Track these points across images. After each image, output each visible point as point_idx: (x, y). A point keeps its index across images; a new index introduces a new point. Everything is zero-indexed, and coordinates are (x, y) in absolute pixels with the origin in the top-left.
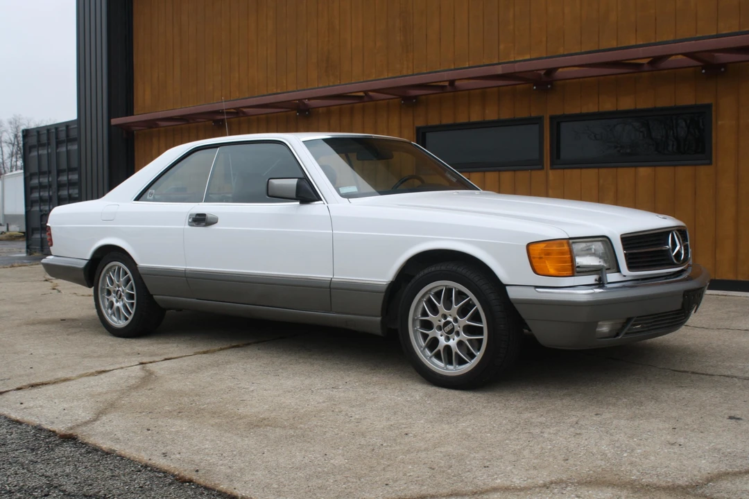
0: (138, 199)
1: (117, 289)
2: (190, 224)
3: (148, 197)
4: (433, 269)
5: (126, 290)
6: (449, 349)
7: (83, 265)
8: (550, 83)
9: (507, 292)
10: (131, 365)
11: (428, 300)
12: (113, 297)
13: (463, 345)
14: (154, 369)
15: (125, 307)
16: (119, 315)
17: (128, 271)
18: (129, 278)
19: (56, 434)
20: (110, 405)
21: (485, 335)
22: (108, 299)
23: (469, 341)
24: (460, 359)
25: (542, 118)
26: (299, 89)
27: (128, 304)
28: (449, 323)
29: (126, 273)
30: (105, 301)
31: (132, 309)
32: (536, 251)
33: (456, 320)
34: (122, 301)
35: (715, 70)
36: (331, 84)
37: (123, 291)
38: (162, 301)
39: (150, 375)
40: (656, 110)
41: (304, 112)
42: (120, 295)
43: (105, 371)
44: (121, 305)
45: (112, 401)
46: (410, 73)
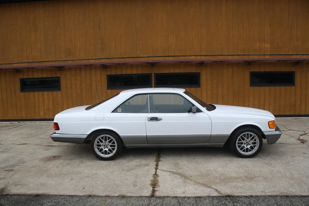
0: (112, 112)
1: (105, 144)
2: (148, 121)
3: (118, 111)
4: (244, 129)
5: (110, 144)
6: (247, 149)
7: (85, 137)
8: (155, 64)
9: (264, 133)
10: (155, 170)
11: (241, 137)
12: (102, 147)
13: (251, 147)
14: (167, 170)
15: (109, 150)
16: (106, 153)
17: (112, 138)
18: (112, 140)
19: (222, 197)
20: (202, 184)
21: (258, 144)
22: (100, 148)
23: (253, 146)
24: (250, 151)
25: (151, 74)
26: (57, 60)
27: (112, 149)
28: (248, 142)
29: (111, 138)
30: (97, 149)
31: (114, 150)
32: (270, 123)
33: (249, 141)
34: (108, 148)
35: (202, 64)
36: (71, 59)
37: (108, 145)
38: (129, 146)
39: (173, 172)
40: (185, 73)
41: (61, 69)
42: (107, 146)
43: (156, 175)
44: (107, 149)
45: (196, 183)
46: (104, 57)
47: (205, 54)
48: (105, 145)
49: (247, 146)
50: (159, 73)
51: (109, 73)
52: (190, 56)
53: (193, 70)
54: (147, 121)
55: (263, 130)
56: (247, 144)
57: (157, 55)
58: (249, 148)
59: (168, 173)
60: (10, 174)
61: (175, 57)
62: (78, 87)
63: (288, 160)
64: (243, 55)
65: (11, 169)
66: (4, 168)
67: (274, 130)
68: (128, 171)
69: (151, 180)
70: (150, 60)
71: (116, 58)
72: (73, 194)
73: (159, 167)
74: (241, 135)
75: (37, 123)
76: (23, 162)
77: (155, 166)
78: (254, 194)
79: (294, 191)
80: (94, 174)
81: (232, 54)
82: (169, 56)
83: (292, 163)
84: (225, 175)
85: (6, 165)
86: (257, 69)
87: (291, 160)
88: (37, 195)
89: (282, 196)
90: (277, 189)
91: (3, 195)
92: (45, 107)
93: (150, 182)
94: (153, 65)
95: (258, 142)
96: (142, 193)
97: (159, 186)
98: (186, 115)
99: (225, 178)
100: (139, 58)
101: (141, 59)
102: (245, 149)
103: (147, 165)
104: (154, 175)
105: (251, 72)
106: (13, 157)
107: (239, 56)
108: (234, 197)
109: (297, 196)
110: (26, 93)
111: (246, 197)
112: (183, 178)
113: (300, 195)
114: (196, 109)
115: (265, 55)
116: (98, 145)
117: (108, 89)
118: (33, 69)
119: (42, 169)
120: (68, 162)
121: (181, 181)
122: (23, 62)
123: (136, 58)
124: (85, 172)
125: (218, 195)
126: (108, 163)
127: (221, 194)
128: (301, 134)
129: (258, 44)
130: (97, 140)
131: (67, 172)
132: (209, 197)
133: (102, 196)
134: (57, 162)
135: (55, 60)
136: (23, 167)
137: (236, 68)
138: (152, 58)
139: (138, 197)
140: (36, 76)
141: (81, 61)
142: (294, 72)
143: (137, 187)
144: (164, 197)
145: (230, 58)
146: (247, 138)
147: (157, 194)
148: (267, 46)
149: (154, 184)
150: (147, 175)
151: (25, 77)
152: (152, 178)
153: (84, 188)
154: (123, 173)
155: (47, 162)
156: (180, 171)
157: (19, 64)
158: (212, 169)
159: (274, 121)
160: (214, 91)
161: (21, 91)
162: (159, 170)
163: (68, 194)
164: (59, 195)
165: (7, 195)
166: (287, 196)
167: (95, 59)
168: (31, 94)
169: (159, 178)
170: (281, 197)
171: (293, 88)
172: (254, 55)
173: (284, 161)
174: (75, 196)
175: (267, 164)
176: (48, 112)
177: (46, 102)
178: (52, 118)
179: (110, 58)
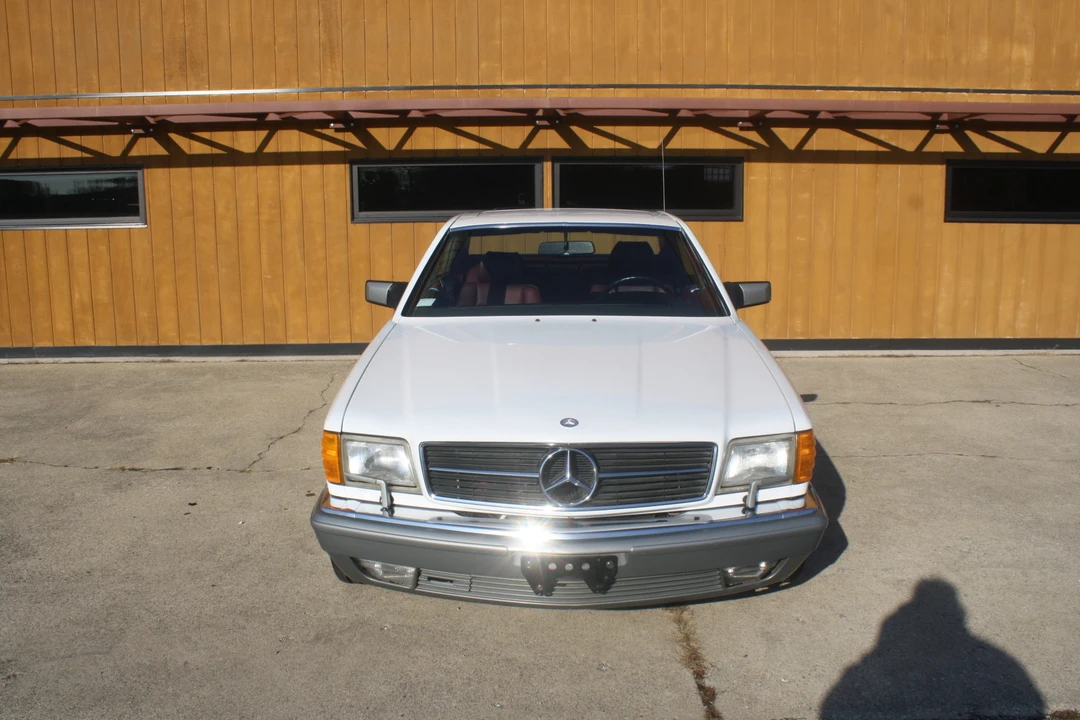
25: (540, 160)
35: (753, 123)
41: (145, 129)
46: (338, 85)
47: (768, 82)
50: (575, 155)
51: (358, 154)
52: (706, 87)
57: (567, 81)
61: (642, 91)
62: (221, 209)
64: (923, 90)
71: (388, 89)
75: (47, 367)
81: (878, 85)
82: (615, 86)
92: (77, 296)
100: (488, 91)
101: (497, 93)
105: (948, 162)
107: (905, 93)
115: (1009, 92)
117: (352, 222)
123: (475, 91)
129: (985, 47)
138: (544, 90)
145: (869, 99)
148: (1025, 53)
149: (694, 659)
160: (798, 238)
172: (967, 91)
176: (90, 319)
177: (82, 275)
178: (109, 344)
179: (366, 89)
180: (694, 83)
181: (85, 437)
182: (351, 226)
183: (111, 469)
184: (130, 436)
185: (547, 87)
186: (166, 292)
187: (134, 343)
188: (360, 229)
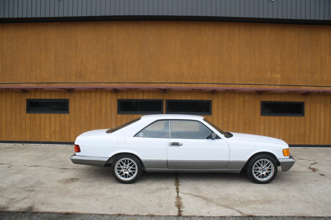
0: (134, 136)
3: (140, 136)
4: (260, 156)
5: (131, 167)
6: (263, 175)
7: (106, 160)
8: (167, 90)
9: (278, 160)
10: (176, 193)
11: (257, 163)
12: (123, 170)
13: (267, 174)
14: (188, 193)
15: (130, 173)
16: (126, 176)
17: (133, 161)
18: (133, 163)
19: (245, 217)
20: (224, 206)
21: (273, 170)
22: (120, 171)
23: (269, 172)
24: (266, 177)
25: (163, 100)
26: (66, 82)
27: (132, 172)
28: (263, 169)
29: (131, 162)
30: (117, 172)
31: (134, 174)
32: (285, 151)
33: (265, 168)
34: (128, 171)
35: (214, 92)
36: (81, 82)
37: (129, 168)
38: (150, 170)
39: (194, 195)
40: (197, 100)
41: (70, 91)
42: (127, 169)
43: (178, 197)
44: (127, 173)
45: (218, 205)
46: (115, 82)
47: (217, 82)
48: (126, 168)
49: (262, 172)
50: (171, 99)
51: (119, 98)
52: (202, 83)
53: (205, 98)
54: (168, 146)
55: (278, 157)
56: (263, 170)
57: (170, 82)
58: (265, 175)
59: (190, 196)
60: (32, 194)
61: (187, 84)
62: (87, 110)
63: (301, 187)
64: (255, 84)
65: (31, 189)
66: (23, 188)
67: (288, 157)
68: (150, 193)
69: (176, 202)
70: (163, 86)
71: (127, 83)
72: (102, 213)
73: (180, 190)
74: (258, 161)
75: (43, 146)
76: (42, 184)
77: (176, 190)
78: (273, 215)
79: (309, 212)
80: (118, 196)
81: (244, 83)
82: (181, 83)
83: (305, 189)
84: (244, 199)
85: (25, 185)
86: (267, 99)
87: (304, 186)
88: (67, 214)
89: (299, 216)
90: (294, 211)
91: (33, 212)
92: (51, 129)
93: (175, 204)
94: (165, 91)
95: (273, 169)
96: (169, 213)
97: (183, 207)
98: (206, 141)
99: (245, 201)
100: (151, 84)
101: (153, 84)
102: (260, 176)
103: (167, 189)
104: (176, 197)
105: (261, 102)
106: (29, 178)
107: (250, 85)
108: (256, 217)
109: (312, 217)
110: (32, 115)
111: (266, 217)
112: (205, 201)
113: (315, 216)
114: (215, 136)
115: (275, 85)
116: (118, 169)
117: (118, 114)
118: (41, 90)
119: (64, 190)
120: (88, 184)
121: (203, 203)
122: (31, 82)
123: (148, 84)
124: (108, 194)
125: (241, 215)
126: (129, 186)
127: (244, 214)
128: (312, 163)
129: (269, 75)
130: (118, 163)
131: (90, 193)
132: (233, 217)
133: (132, 215)
134: (77, 184)
135: (65, 82)
136: (43, 187)
137: (248, 97)
138: (164, 84)
139: (166, 216)
140: (43, 97)
141: (91, 84)
142: (304, 103)
143: (163, 208)
144: (191, 217)
145: (242, 87)
146: (263, 165)
147: (184, 214)
148: (278, 76)
149: (179, 206)
150: (169, 197)
151: (33, 98)
152: (176, 200)
153: (111, 208)
154: (147, 195)
155: (67, 184)
156: (201, 194)
157: (26, 84)
158: (231, 193)
159: (288, 149)
160: (225, 120)
161: (27, 112)
162: (180, 193)
163: (98, 213)
164: (89, 214)
165: (37, 213)
166: (304, 217)
167: (106, 83)
168: (38, 116)
169: (182, 200)
170: (299, 218)
171: (302, 118)
172: (265, 85)
173: (298, 188)
174: (105, 215)
175: (283, 190)
176: (54, 135)
177: (53, 124)
178: (58, 141)
179: (122, 83)
180: (200, 82)
181: (53, 162)
182: (117, 115)
183: (60, 168)
184: (64, 162)
185: (165, 83)
186: (73, 129)
187: (64, 141)
188: (120, 115)
